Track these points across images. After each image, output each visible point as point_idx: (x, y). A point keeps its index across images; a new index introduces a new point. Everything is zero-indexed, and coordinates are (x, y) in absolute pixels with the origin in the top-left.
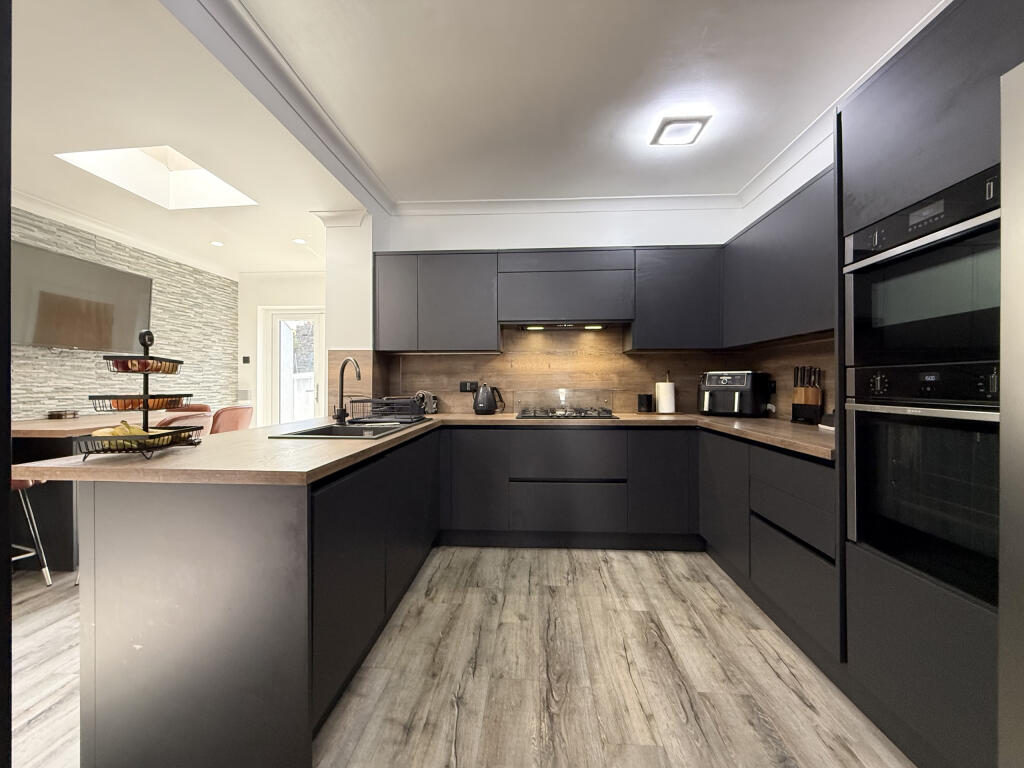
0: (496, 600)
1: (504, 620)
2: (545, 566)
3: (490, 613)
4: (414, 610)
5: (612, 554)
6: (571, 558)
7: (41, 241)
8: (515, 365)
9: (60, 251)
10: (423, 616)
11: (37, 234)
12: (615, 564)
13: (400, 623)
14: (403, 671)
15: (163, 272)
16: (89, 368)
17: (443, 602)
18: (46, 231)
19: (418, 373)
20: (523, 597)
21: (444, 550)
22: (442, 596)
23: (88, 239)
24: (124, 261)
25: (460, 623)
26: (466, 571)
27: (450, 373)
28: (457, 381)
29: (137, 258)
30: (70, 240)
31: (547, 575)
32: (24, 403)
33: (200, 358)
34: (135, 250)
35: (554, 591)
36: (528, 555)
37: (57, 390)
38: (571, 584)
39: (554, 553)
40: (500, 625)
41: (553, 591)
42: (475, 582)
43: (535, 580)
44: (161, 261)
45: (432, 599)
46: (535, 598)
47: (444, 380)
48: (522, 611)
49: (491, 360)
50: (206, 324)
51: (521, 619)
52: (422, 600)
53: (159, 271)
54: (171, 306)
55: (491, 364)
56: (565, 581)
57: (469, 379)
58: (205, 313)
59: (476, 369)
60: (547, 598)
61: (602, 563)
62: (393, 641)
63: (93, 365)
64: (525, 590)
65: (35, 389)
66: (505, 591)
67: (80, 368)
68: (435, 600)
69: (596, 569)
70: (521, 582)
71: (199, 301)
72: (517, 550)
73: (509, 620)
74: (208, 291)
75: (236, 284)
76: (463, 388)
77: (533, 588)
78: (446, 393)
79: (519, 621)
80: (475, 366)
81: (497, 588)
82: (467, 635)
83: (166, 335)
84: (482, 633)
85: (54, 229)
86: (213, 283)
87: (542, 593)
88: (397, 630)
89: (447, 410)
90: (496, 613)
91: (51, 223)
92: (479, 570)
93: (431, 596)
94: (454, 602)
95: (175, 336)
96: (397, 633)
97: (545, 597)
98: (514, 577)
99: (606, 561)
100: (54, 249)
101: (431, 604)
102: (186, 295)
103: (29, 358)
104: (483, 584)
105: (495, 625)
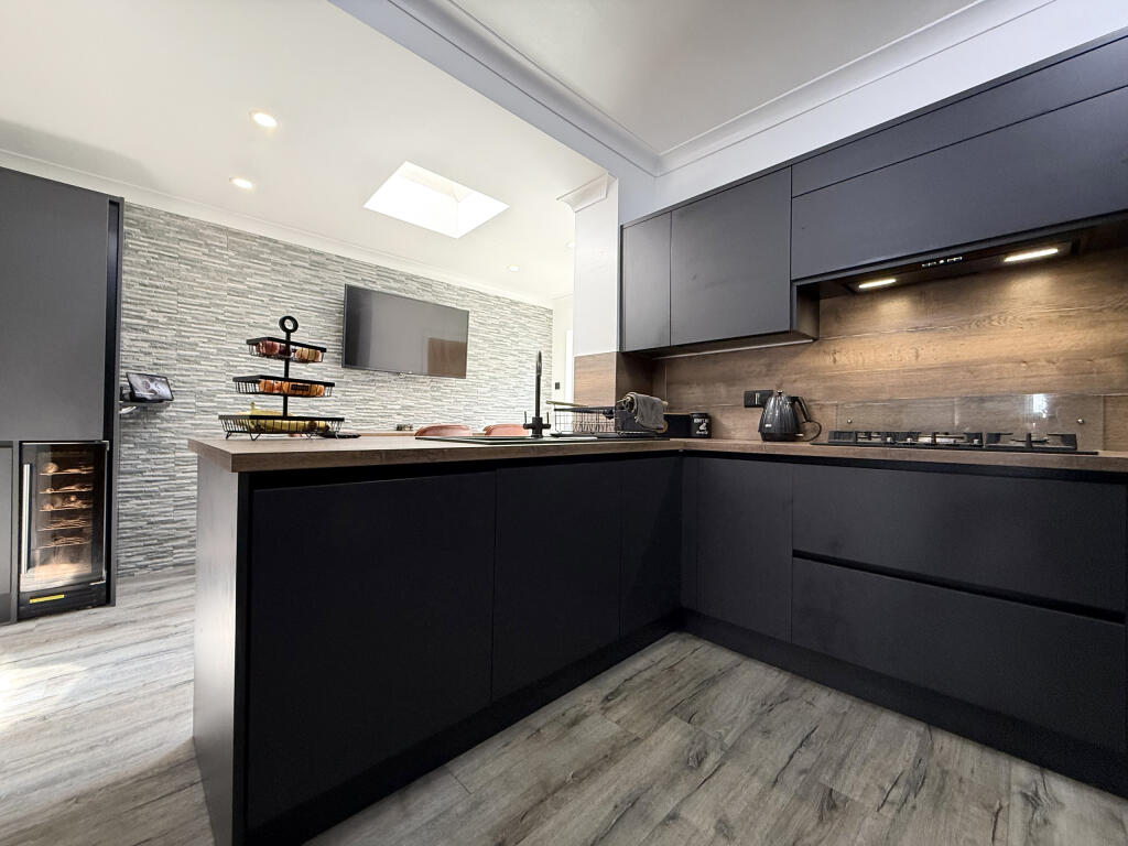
0: (700, 762)
1: (683, 813)
2: (848, 740)
3: (671, 782)
4: (572, 713)
5: (1061, 789)
6: (926, 750)
7: (396, 289)
8: (842, 359)
9: (407, 296)
10: (576, 730)
11: (393, 284)
12: (1062, 823)
13: (540, 725)
14: (476, 805)
15: (485, 306)
16: (425, 391)
17: (618, 722)
18: (398, 281)
19: (688, 383)
20: (756, 785)
21: (684, 640)
22: (624, 711)
23: (426, 284)
24: (453, 299)
25: (612, 772)
26: (692, 686)
27: (730, 380)
28: (739, 391)
29: (463, 296)
30: (413, 286)
31: (840, 765)
32: (382, 417)
33: (514, 384)
34: (461, 289)
35: (833, 807)
36: (825, 702)
37: (404, 408)
38: (888, 812)
39: (889, 721)
40: (673, 817)
41: (831, 804)
42: (691, 709)
43: (806, 759)
44: (482, 296)
45: (607, 709)
46: (780, 798)
47: (722, 390)
48: (734, 813)
49: (796, 354)
50: (522, 352)
51: (719, 830)
52: (595, 705)
53: (481, 305)
54: (491, 337)
55: (796, 360)
56: (876, 797)
57: (758, 386)
58: (521, 341)
59: (770, 370)
60: (806, 815)
61: (1018, 801)
62: (507, 748)
63: (429, 388)
64: (769, 772)
65: (389, 407)
66: (731, 752)
67: (418, 390)
68: (609, 715)
69: (988, 807)
70: (772, 753)
71: (515, 330)
72: (807, 685)
73: (695, 820)
74: (523, 321)
75: (550, 311)
76: (750, 403)
77: (790, 776)
78: (723, 408)
79: (712, 832)
80: (769, 365)
81: (721, 738)
82: (604, 803)
83: (486, 363)
84: (630, 815)
85: (403, 279)
86: (529, 313)
87: (802, 798)
88: (527, 733)
89: (725, 435)
90: (682, 788)
91: (402, 274)
92: (713, 692)
93: (609, 704)
94: (633, 731)
95: (494, 364)
96: (523, 738)
97: (804, 809)
98: (766, 732)
99: (1032, 800)
100: (403, 294)
101: (597, 717)
102: (504, 325)
103: (385, 382)
104: (701, 722)
105: (661, 813)
